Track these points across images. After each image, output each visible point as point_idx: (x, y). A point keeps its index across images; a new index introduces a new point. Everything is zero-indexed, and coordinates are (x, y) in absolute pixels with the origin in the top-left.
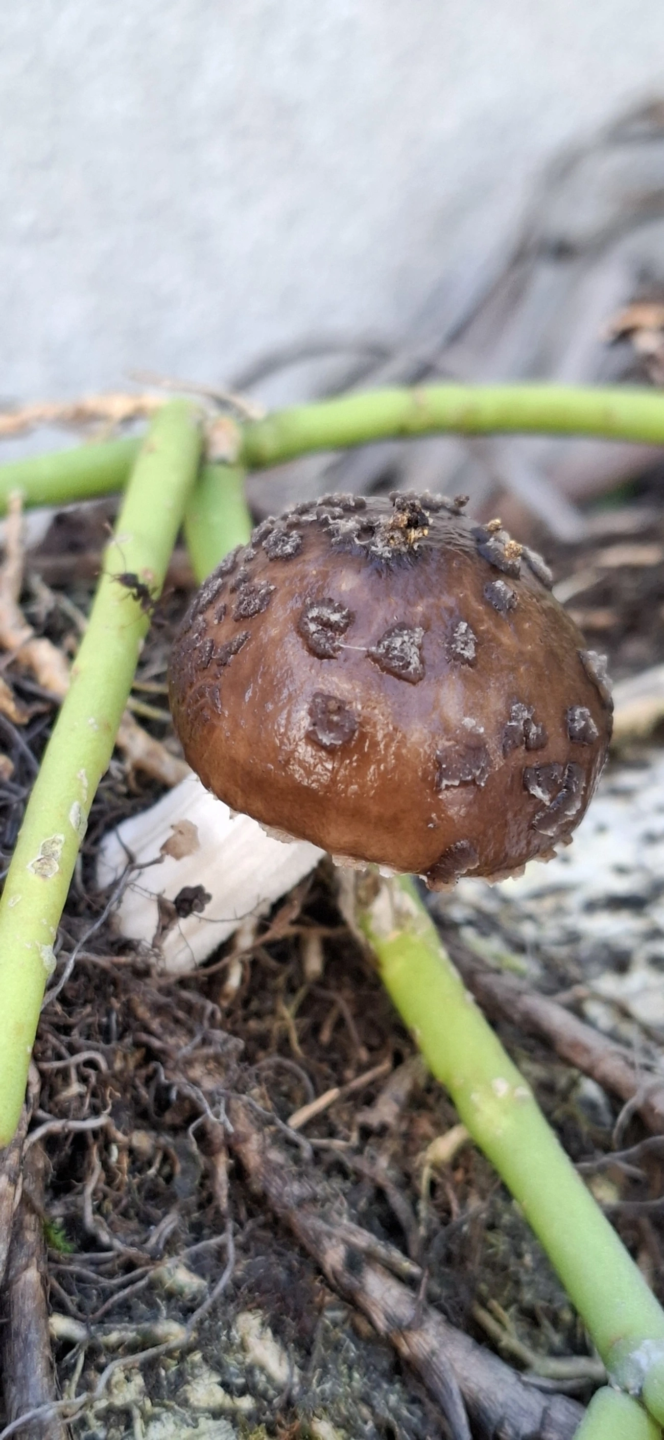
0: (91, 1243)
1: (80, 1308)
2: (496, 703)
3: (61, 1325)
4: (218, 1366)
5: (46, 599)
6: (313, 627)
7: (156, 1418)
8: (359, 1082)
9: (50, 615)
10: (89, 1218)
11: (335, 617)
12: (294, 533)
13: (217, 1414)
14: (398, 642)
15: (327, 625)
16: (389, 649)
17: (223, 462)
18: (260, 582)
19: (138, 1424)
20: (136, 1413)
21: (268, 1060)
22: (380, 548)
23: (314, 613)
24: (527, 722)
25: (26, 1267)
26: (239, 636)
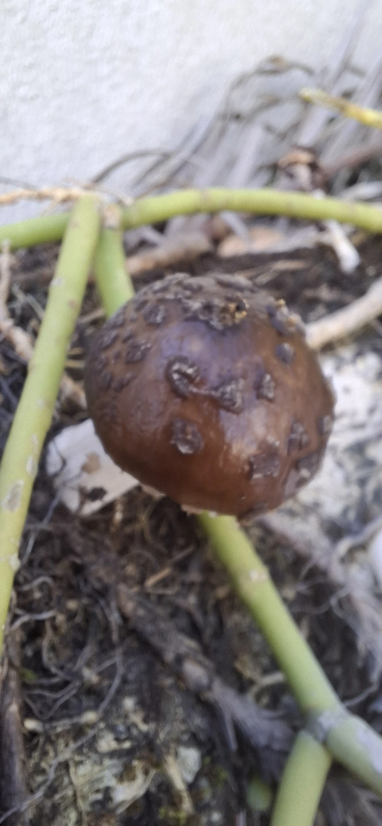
0: (46, 672)
1: (41, 713)
2: (284, 423)
3: (31, 724)
4: (112, 728)
5: (22, 299)
6: (176, 376)
7: (81, 763)
8: (179, 556)
9: (23, 309)
10: (46, 656)
11: (190, 371)
12: (162, 307)
13: (112, 754)
14: (229, 389)
15: (184, 375)
16: (224, 394)
17: (111, 228)
18: (141, 340)
19: (72, 770)
20: (71, 764)
21: (136, 550)
22: (215, 323)
23: (176, 367)
24: (302, 434)
25: (10, 704)
26: (128, 376)
